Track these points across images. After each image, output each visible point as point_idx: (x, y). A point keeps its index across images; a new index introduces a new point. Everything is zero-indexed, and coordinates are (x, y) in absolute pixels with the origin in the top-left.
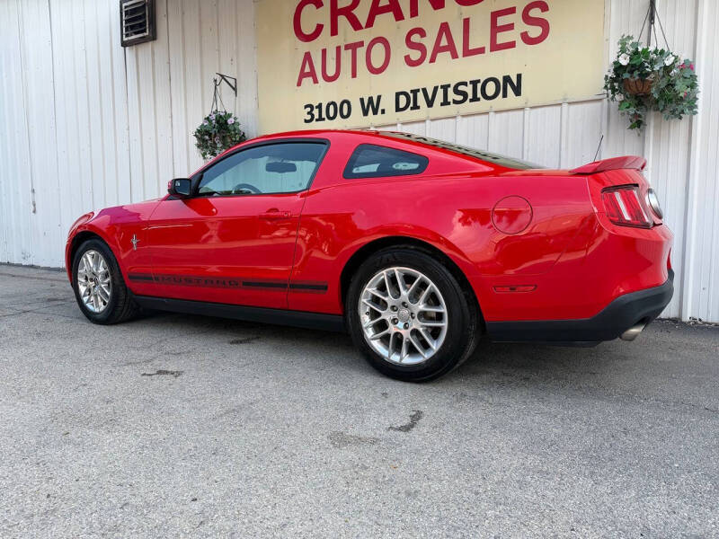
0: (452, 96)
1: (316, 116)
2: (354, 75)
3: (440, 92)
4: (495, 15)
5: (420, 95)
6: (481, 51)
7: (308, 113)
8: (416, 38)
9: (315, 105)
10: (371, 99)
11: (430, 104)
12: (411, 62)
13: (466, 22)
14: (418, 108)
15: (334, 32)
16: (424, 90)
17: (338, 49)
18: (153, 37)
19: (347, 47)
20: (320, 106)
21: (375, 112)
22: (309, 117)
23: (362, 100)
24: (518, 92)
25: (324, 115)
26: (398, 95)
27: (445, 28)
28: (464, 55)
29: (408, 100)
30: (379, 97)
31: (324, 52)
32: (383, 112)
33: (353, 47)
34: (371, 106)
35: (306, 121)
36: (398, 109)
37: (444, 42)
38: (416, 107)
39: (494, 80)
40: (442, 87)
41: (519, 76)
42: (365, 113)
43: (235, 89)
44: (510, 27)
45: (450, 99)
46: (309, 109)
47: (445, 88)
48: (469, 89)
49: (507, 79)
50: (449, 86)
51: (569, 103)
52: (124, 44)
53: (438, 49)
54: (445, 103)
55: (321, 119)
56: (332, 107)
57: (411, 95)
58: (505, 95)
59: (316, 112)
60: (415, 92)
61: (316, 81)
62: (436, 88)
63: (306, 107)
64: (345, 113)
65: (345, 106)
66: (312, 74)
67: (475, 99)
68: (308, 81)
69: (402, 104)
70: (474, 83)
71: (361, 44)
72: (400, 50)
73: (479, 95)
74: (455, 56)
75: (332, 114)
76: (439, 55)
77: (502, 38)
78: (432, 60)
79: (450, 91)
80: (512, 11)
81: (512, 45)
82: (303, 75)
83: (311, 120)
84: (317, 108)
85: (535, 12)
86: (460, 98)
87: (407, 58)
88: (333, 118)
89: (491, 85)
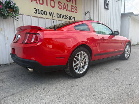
0: (66, 18)
1: (38, 12)
2: (47, 6)
3: (64, 16)
4: (72, 6)
5: (61, 15)
6: (70, 11)
7: (35, 11)
9: (37, 9)
10: (51, 13)
11: (63, 18)
13: (68, 5)
16: (62, 15)
20: (39, 10)
21: (52, 16)
22: (35, 12)
23: (49, 12)
25: (40, 13)
26: (57, 14)
27: (64, 4)
28: (68, 11)
30: (53, 13)
32: (54, 16)
35: (34, 13)
37: (65, 7)
38: (60, 18)
41: (75, 17)
42: (50, 16)
44: (73, 9)
46: (35, 10)
47: (65, 15)
48: (69, 17)
49: (73, 17)
54: (65, 18)
55: (39, 13)
56: (42, 11)
58: (73, 20)
59: (38, 11)
60: (60, 14)
61: (37, 3)
63: (34, 9)
64: (46, 14)
65: (45, 12)
67: (69, 19)
68: (34, 2)
69: (58, 16)
70: (69, 16)
72: (57, 5)
77: (73, 10)
78: (63, 9)
79: (66, 16)
81: (73, 12)
83: (36, 13)
84: (38, 10)
85: (76, 8)
86: (67, 18)
87: (59, 7)
88: (43, 14)
89: (71, 17)
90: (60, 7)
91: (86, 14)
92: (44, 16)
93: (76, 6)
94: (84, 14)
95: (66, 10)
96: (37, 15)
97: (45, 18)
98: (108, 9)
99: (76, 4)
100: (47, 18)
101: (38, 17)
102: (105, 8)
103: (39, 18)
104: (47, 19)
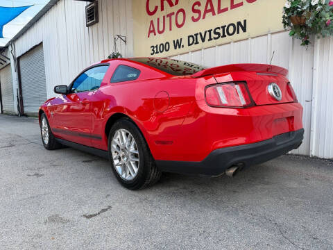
0: (213, 35)
1: (155, 51)
2: (171, 29)
3: (208, 34)
5: (199, 36)
6: (226, 10)
7: (152, 50)
8: (196, 7)
9: (155, 45)
10: (178, 40)
11: (203, 40)
12: (194, 20)
15: (162, 9)
16: (201, 34)
17: (164, 17)
18: (97, 21)
19: (168, 16)
20: (157, 46)
21: (180, 47)
22: (152, 52)
23: (174, 41)
24: (244, 30)
25: (158, 51)
28: (219, 13)
29: (193, 40)
30: (181, 39)
31: (158, 19)
32: (183, 46)
33: (170, 15)
34: (178, 44)
35: (152, 54)
36: (189, 45)
37: (209, 8)
38: (197, 43)
39: (233, 25)
40: (208, 31)
41: (245, 21)
42: (176, 48)
43: (125, 42)
45: (212, 37)
47: (210, 31)
48: (220, 31)
49: (239, 23)
51: (272, 34)
52: (88, 26)
53: (206, 11)
54: (210, 39)
55: (157, 53)
56: (161, 46)
57: (195, 37)
58: (238, 33)
59: (155, 49)
60: (196, 35)
61: (155, 34)
62: (206, 32)
63: (151, 47)
64: (167, 49)
65: (167, 45)
66: (154, 31)
67: (224, 36)
68: (152, 34)
69: (191, 42)
70: (223, 27)
71: (173, 13)
72: (190, 14)
73: (226, 34)
74: (214, 14)
75: (161, 50)
76: (207, 15)
78: (204, 18)
79: (212, 32)
81: (241, 4)
82: (150, 32)
86: (217, 36)
90: (196, 16)
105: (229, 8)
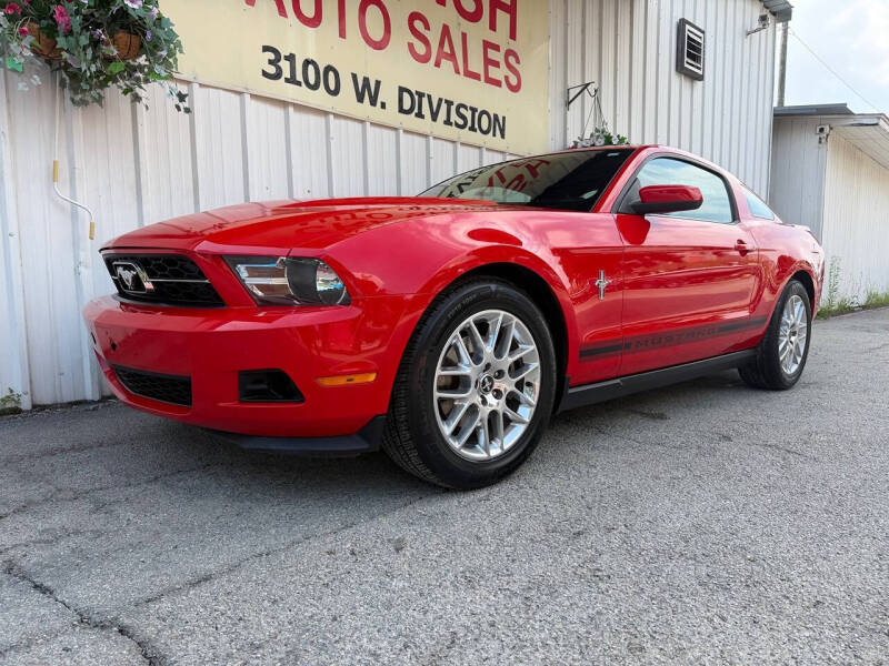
0: (454, 118)
1: (286, 73)
2: (342, 34)
3: (444, 106)
4: (487, 45)
5: (425, 101)
6: (476, 76)
7: (271, 62)
8: (418, 25)
9: (284, 52)
10: (366, 80)
11: (434, 117)
12: (415, 55)
13: (464, 36)
14: (423, 117)
16: (429, 97)
20: (291, 58)
21: (373, 103)
22: (272, 70)
23: (354, 76)
24: (503, 136)
25: (299, 77)
26: (402, 90)
27: (446, 31)
28: (465, 74)
29: (412, 103)
30: (378, 84)
32: (383, 105)
34: (367, 91)
35: (265, 74)
36: (401, 110)
37: (447, 49)
38: (420, 115)
39: (487, 114)
40: (446, 101)
41: (504, 118)
42: (360, 99)
44: (496, 64)
45: (452, 120)
46: (272, 56)
47: (449, 103)
48: (468, 114)
49: (496, 116)
50: (452, 103)
53: (441, 54)
54: (448, 122)
55: (292, 80)
56: (311, 69)
57: (416, 97)
58: (494, 135)
59: (285, 65)
60: (421, 95)
61: (282, 11)
62: (440, 100)
63: (266, 49)
64: (332, 87)
65: (331, 75)
67: (472, 129)
68: (266, 4)
69: (407, 105)
70: (474, 110)
72: (402, 32)
73: (476, 126)
74: (457, 70)
75: (312, 80)
76: (444, 63)
77: (494, 73)
78: (437, 64)
79: (453, 108)
80: (497, 48)
81: (498, 83)
83: (277, 76)
84: (286, 58)
85: (512, 60)
86: (461, 122)
87: (411, 46)
88: (315, 87)
89: (485, 117)
90: (420, 49)
91: (569, 103)
92: (319, 98)
93: (513, 45)
94: (561, 101)
95: (457, 72)
96: (281, 89)
97: (326, 113)
98: (701, 78)
99: (513, 36)
100: (337, 116)
101: (284, 104)
102: (680, 68)
103: (291, 109)
104: (343, 122)
105: (483, 78)
